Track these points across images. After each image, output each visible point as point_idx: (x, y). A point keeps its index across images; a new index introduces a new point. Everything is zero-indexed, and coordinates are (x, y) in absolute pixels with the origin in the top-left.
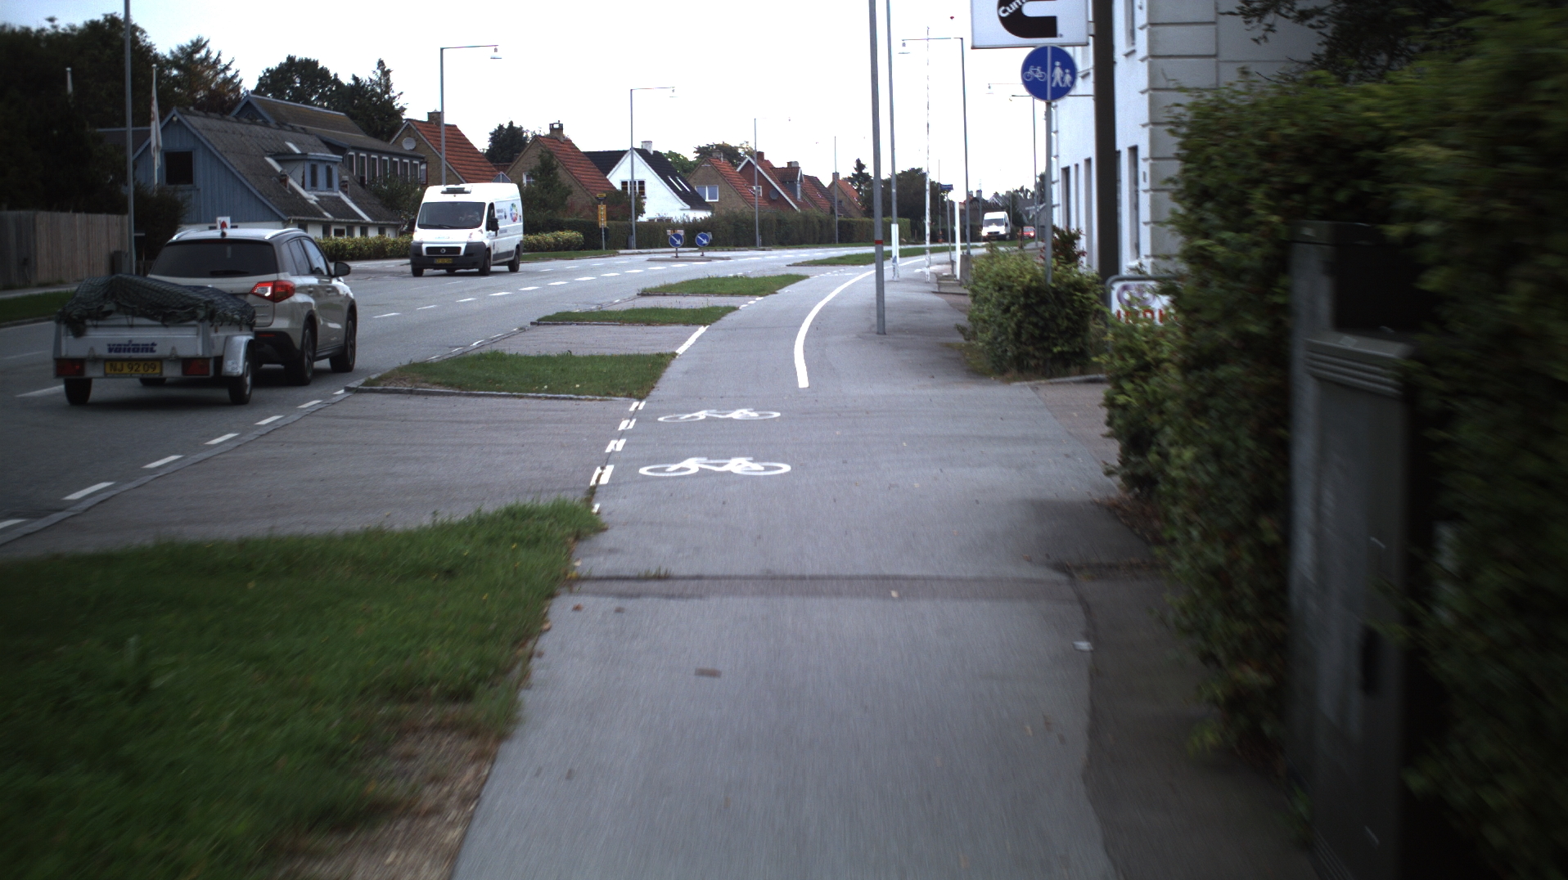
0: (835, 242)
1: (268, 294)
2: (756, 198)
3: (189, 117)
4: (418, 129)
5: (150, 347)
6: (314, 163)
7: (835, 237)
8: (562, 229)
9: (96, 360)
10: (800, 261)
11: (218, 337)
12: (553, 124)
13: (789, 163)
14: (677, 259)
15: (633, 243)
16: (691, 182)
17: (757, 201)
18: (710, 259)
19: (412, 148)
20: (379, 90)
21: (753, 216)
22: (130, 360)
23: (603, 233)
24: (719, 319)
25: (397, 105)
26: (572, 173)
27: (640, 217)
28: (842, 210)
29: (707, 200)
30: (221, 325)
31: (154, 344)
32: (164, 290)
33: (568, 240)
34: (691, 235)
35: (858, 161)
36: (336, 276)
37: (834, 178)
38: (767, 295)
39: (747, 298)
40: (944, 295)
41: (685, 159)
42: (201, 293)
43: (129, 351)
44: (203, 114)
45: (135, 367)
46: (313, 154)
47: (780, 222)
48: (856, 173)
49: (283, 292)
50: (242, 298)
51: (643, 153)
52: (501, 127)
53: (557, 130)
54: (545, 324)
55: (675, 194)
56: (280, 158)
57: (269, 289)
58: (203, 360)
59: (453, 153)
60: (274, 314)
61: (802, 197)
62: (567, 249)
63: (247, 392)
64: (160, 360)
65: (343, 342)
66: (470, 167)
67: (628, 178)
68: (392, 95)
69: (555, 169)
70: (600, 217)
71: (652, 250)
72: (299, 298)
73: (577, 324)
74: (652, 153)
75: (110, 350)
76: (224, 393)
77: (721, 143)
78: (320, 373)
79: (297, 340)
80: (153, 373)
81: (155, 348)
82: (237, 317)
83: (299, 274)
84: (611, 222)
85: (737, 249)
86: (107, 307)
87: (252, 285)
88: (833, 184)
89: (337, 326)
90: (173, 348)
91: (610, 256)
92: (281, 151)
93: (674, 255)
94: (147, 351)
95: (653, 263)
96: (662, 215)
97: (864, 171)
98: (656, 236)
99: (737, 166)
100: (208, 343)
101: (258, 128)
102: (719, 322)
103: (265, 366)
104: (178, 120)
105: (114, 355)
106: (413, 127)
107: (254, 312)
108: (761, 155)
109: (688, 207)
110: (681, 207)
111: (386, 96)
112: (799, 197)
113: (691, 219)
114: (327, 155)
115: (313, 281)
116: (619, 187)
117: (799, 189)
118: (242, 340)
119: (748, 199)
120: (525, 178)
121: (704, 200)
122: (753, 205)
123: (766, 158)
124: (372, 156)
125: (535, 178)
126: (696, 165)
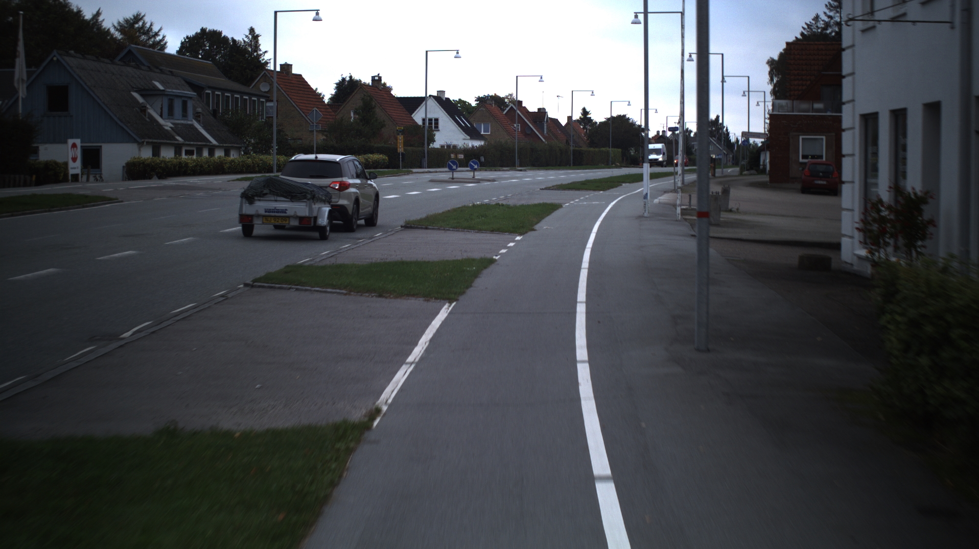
0: (570, 165)
1: (337, 188)
2: (516, 132)
3: (67, 58)
4: (272, 77)
5: (284, 211)
6: (171, 98)
7: (570, 161)
8: (372, 153)
9: (258, 216)
11: (315, 207)
12: (374, 76)
13: (539, 109)
14: (453, 181)
15: (425, 164)
16: (471, 120)
17: (516, 134)
18: (478, 181)
19: (265, 90)
20: (250, 49)
21: (514, 145)
22: (274, 217)
23: (401, 157)
25: (264, 59)
26: (386, 112)
27: (431, 145)
28: (574, 142)
29: (482, 133)
30: (317, 202)
31: (286, 210)
32: (292, 185)
33: (376, 161)
34: (470, 158)
35: (584, 109)
36: (370, 179)
37: (568, 120)
38: (526, 232)
41: (470, 104)
42: (308, 187)
43: (274, 212)
45: (276, 220)
46: (170, 90)
47: (532, 150)
48: (582, 117)
49: (344, 186)
50: (325, 189)
51: (438, 99)
52: (344, 79)
53: (377, 80)
55: (459, 128)
56: (145, 93)
57: (338, 185)
58: (309, 218)
59: (297, 95)
60: (340, 197)
61: (547, 133)
63: (328, 234)
64: (289, 217)
65: (371, 212)
67: (424, 117)
68: (260, 52)
69: (373, 108)
70: (398, 145)
71: (438, 170)
72: (352, 190)
74: (444, 99)
75: (266, 212)
77: (494, 95)
78: (360, 227)
79: (350, 212)
80: (283, 223)
81: (287, 211)
82: (324, 198)
83: (353, 178)
84: (409, 148)
85: (501, 169)
86: (265, 192)
87: (329, 183)
88: (567, 124)
89: (370, 205)
90: (295, 212)
91: (404, 174)
92: (147, 87)
93: (450, 175)
94: (283, 213)
95: (433, 183)
96: (449, 143)
97: (587, 116)
98: (443, 158)
99: (504, 110)
100: (311, 210)
101: (130, 69)
103: (334, 222)
104: (58, 60)
105: (267, 214)
106: (268, 75)
107: (331, 196)
108: (520, 102)
109: (469, 137)
110: (464, 137)
111: (255, 54)
112: (545, 132)
113: (470, 146)
114: (187, 92)
115: (358, 181)
116: (420, 123)
117: (545, 127)
118: (326, 209)
119: (511, 134)
120: (352, 115)
121: (480, 133)
122: (515, 138)
123: (523, 105)
124: (226, 94)
125: (358, 114)
126: (476, 109)
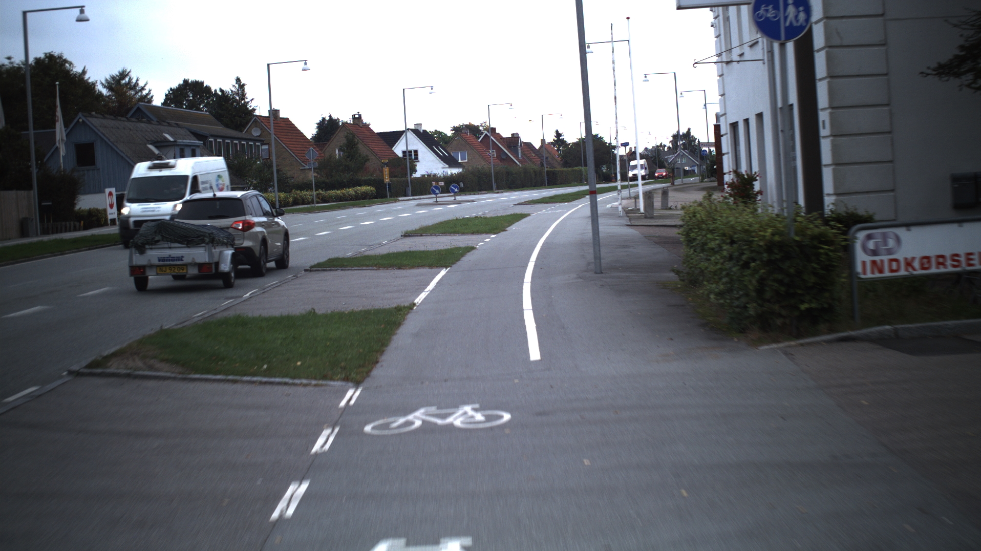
0: (545, 186)
1: (240, 228)
2: (492, 158)
3: (90, 119)
4: (261, 122)
5: (180, 258)
6: (182, 147)
7: (545, 182)
8: (360, 185)
9: (151, 266)
10: (523, 201)
11: (216, 252)
12: (354, 115)
13: (513, 135)
14: (437, 203)
15: (410, 192)
16: (449, 149)
17: (492, 160)
18: (460, 202)
19: (258, 134)
20: (238, 98)
21: (490, 171)
22: (170, 266)
23: (387, 187)
24: (459, 260)
25: (250, 106)
26: (369, 147)
27: (413, 174)
28: (548, 163)
29: (460, 161)
30: (217, 246)
31: (182, 257)
32: (187, 228)
33: (364, 192)
34: (448, 185)
35: (557, 131)
36: (277, 216)
37: (542, 143)
38: (499, 232)
39: (484, 236)
40: (636, 227)
41: (446, 135)
42: (206, 229)
43: (169, 261)
44: (102, 116)
45: (173, 269)
46: (181, 141)
47: (508, 173)
48: (556, 139)
49: (249, 226)
50: (225, 230)
51: (416, 132)
52: (324, 119)
53: (357, 119)
54: (316, 271)
55: (438, 158)
56: (158, 145)
57: (241, 224)
58: (209, 264)
59: (287, 137)
60: (244, 238)
61: (522, 156)
62: (364, 199)
63: (232, 281)
64: (186, 265)
65: (281, 252)
66: (298, 146)
67: (405, 149)
68: (246, 100)
69: (357, 144)
70: (385, 176)
71: (422, 197)
72: (258, 229)
73: (342, 270)
74: (422, 131)
75: (159, 261)
76: (220, 282)
77: (468, 124)
78: (270, 270)
79: (257, 253)
80: (182, 272)
81: (183, 259)
82: (225, 241)
83: (256, 216)
84: (394, 179)
85: (480, 193)
86: (157, 238)
87: (231, 223)
88: (541, 147)
89: (279, 244)
90: (193, 258)
91: (392, 202)
92: (159, 140)
93: (435, 200)
94: (179, 261)
95: (420, 207)
96: (429, 172)
97: (561, 138)
98: (425, 186)
99: (479, 138)
100: (211, 255)
101: (143, 125)
102: (459, 263)
103: (240, 267)
104: (83, 121)
105: (161, 263)
106: (259, 120)
107: (234, 238)
108: (494, 130)
109: (447, 166)
110: (443, 166)
111: (243, 102)
112: (520, 156)
113: (449, 173)
114: (194, 142)
115: (264, 219)
116: (400, 155)
117: (520, 151)
118: (229, 252)
119: (486, 160)
120: (337, 152)
121: (457, 161)
122: (490, 163)
123: (497, 132)
124: (226, 141)
125: (343, 151)
126: (452, 139)
